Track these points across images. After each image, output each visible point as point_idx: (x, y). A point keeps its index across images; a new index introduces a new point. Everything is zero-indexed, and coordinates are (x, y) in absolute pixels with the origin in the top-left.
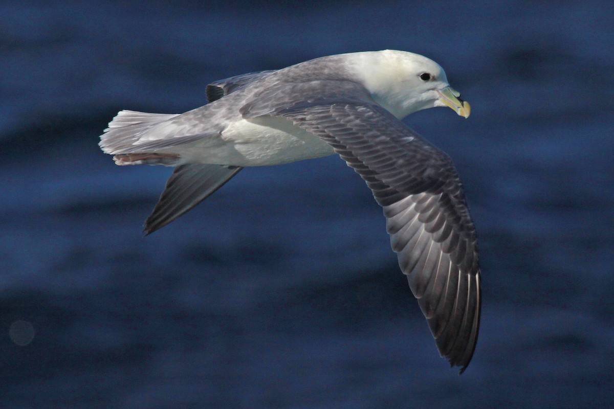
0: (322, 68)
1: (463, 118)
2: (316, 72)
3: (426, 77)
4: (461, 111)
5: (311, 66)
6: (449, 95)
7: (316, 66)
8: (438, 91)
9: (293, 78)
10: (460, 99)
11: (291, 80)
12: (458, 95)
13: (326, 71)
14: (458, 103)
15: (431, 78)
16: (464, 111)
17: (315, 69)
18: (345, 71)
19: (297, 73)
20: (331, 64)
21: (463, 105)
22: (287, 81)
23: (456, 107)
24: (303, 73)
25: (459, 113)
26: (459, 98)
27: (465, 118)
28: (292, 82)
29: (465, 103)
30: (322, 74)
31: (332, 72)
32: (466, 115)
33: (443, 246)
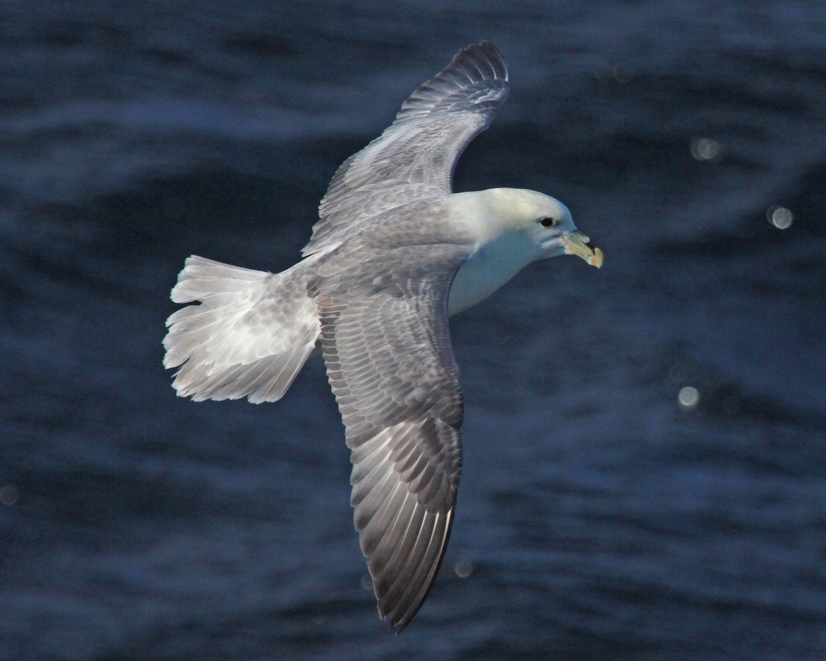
0: (417, 227)
1: (594, 268)
2: (409, 231)
3: (547, 222)
4: (593, 260)
5: (403, 223)
6: (576, 241)
7: (411, 224)
8: (563, 237)
9: (380, 241)
10: (591, 245)
11: (378, 244)
12: (587, 240)
13: (423, 230)
14: (589, 251)
15: (554, 222)
16: (595, 259)
17: (408, 227)
18: (450, 229)
19: (385, 234)
20: (429, 219)
21: (594, 253)
22: (372, 246)
23: (586, 256)
24: (392, 233)
25: (590, 262)
26: (589, 245)
27: (597, 268)
28: (379, 247)
29: (597, 250)
30: (417, 234)
31: (431, 232)
32: (598, 265)
33: (411, 486)
